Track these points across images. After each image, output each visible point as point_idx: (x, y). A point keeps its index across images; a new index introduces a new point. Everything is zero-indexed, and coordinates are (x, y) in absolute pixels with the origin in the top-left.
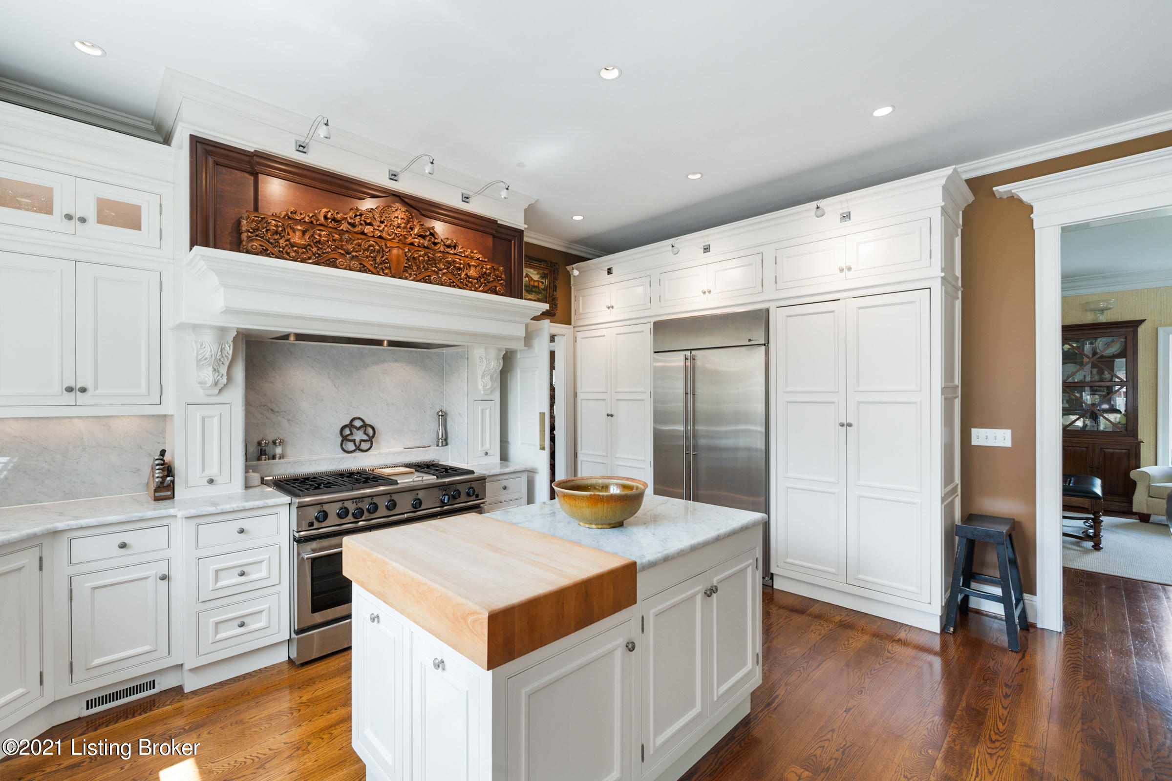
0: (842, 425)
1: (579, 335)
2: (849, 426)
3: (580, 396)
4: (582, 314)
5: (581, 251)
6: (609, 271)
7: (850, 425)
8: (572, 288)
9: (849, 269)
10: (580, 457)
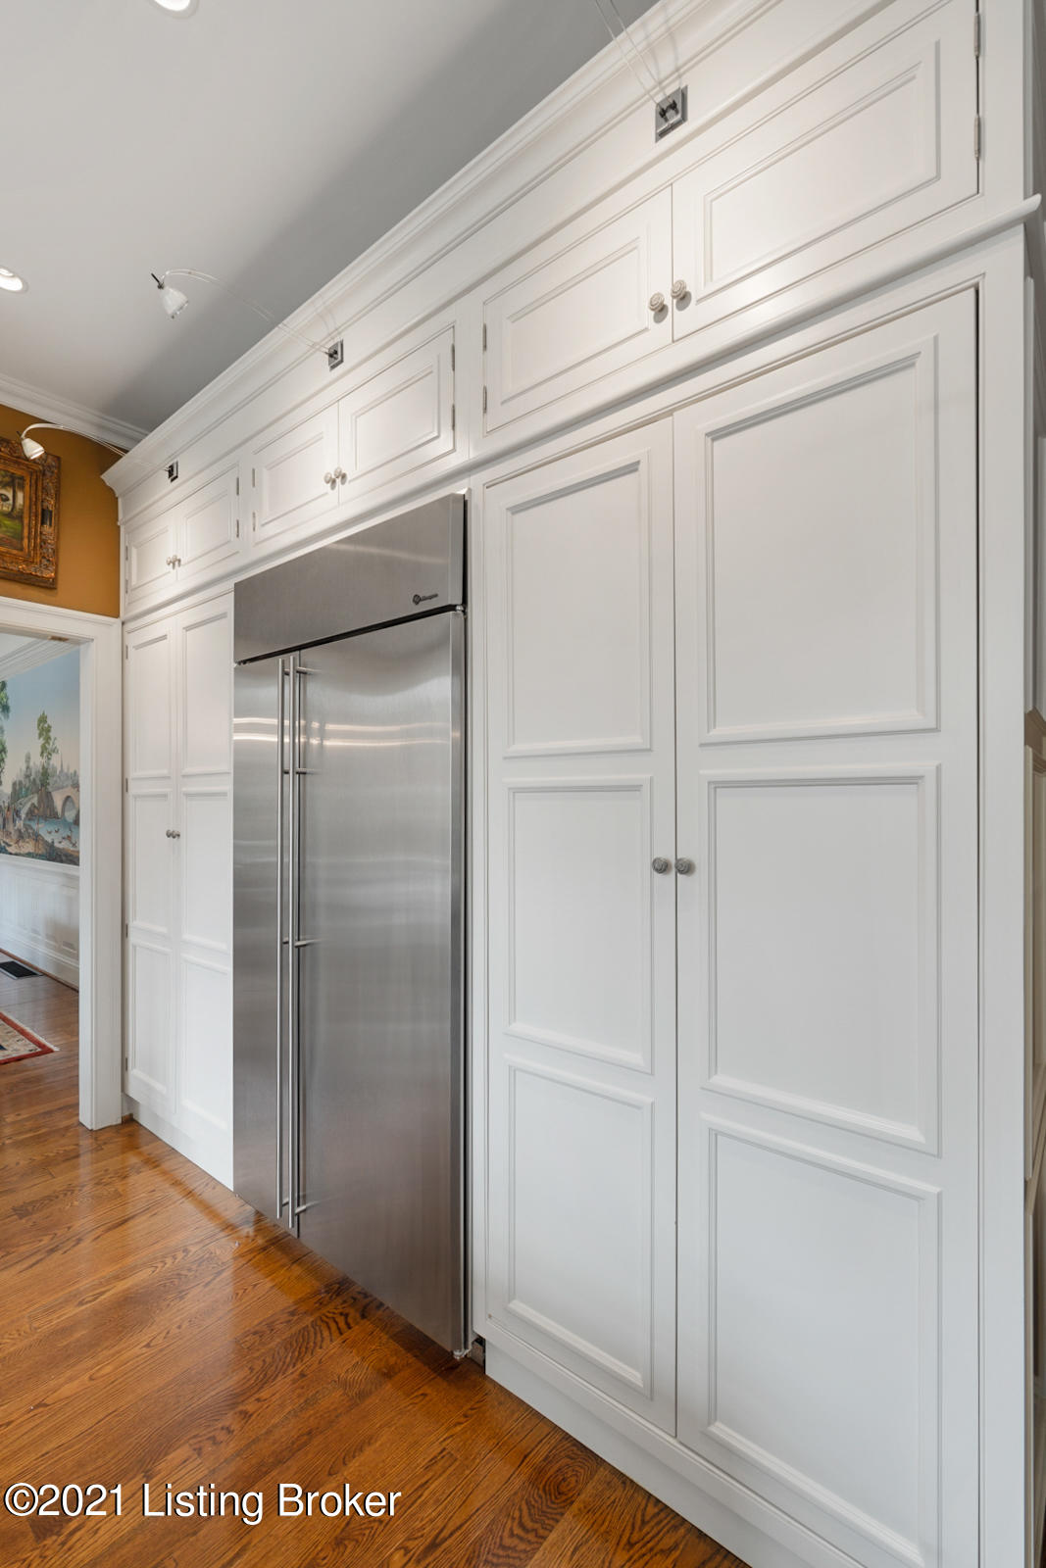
0: (662, 867)
1: (132, 641)
2: (682, 872)
3: (134, 789)
4: (136, 588)
5: (116, 433)
6: (172, 473)
7: (686, 868)
8: (122, 529)
9: (683, 298)
10: (133, 938)
